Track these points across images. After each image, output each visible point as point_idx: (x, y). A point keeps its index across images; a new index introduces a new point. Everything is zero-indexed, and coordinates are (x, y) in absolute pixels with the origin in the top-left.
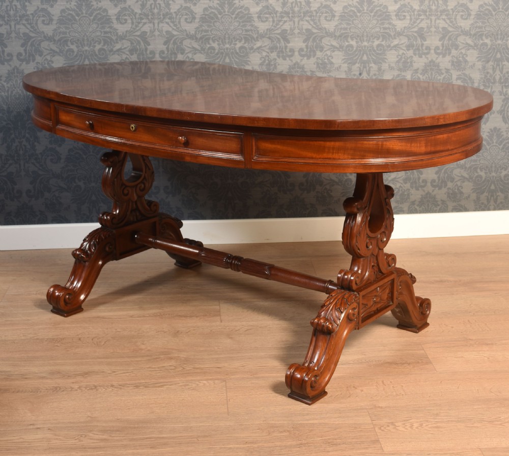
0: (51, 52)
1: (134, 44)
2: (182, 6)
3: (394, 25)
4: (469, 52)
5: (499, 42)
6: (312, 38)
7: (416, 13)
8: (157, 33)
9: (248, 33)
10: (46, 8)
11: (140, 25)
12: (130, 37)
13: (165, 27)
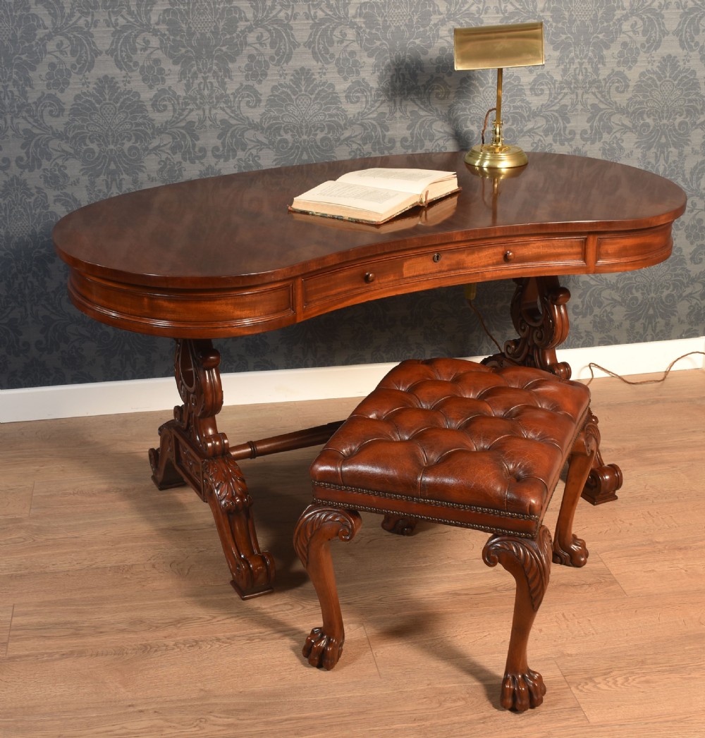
0: (62, 154)
1: (177, 139)
2: (242, 85)
3: (528, 103)
4: (625, 137)
5: (665, 121)
6: (419, 123)
7: (557, 85)
8: (208, 123)
9: (333, 119)
10: (54, 93)
11: (186, 113)
12: (172, 130)
13: (220, 115)
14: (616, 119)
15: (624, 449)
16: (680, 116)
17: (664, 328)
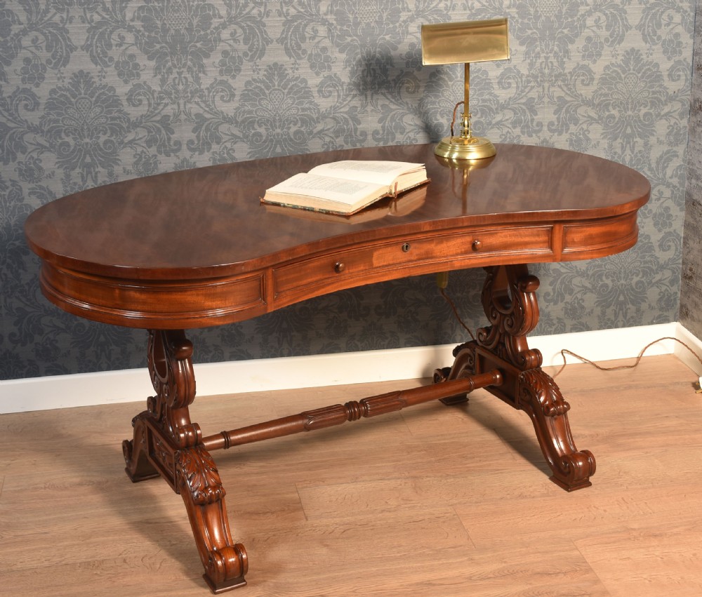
0: (38, 147)
1: (152, 132)
2: (216, 80)
3: (496, 96)
4: (591, 128)
5: (630, 113)
6: (390, 117)
7: (524, 79)
8: (183, 117)
9: (306, 113)
10: (29, 88)
11: (161, 107)
12: (147, 124)
13: (194, 109)
14: (581, 111)
15: (597, 435)
16: (645, 107)
17: (635, 315)
